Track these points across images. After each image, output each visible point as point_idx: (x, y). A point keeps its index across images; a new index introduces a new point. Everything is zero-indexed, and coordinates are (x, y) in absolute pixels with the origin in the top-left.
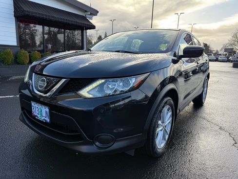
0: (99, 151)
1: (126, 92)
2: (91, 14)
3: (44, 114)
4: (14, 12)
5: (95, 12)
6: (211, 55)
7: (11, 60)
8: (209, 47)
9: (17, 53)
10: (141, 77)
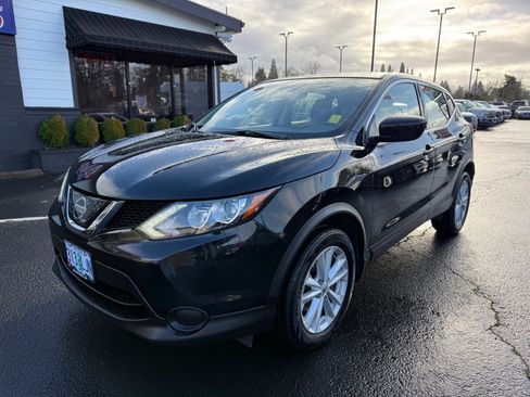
0: (179, 337)
1: (229, 226)
2: (227, 31)
3: (85, 266)
4: (67, 38)
5: (236, 26)
6: (523, 104)
7: (62, 138)
8: (519, 84)
9: (75, 123)
10: (259, 198)
